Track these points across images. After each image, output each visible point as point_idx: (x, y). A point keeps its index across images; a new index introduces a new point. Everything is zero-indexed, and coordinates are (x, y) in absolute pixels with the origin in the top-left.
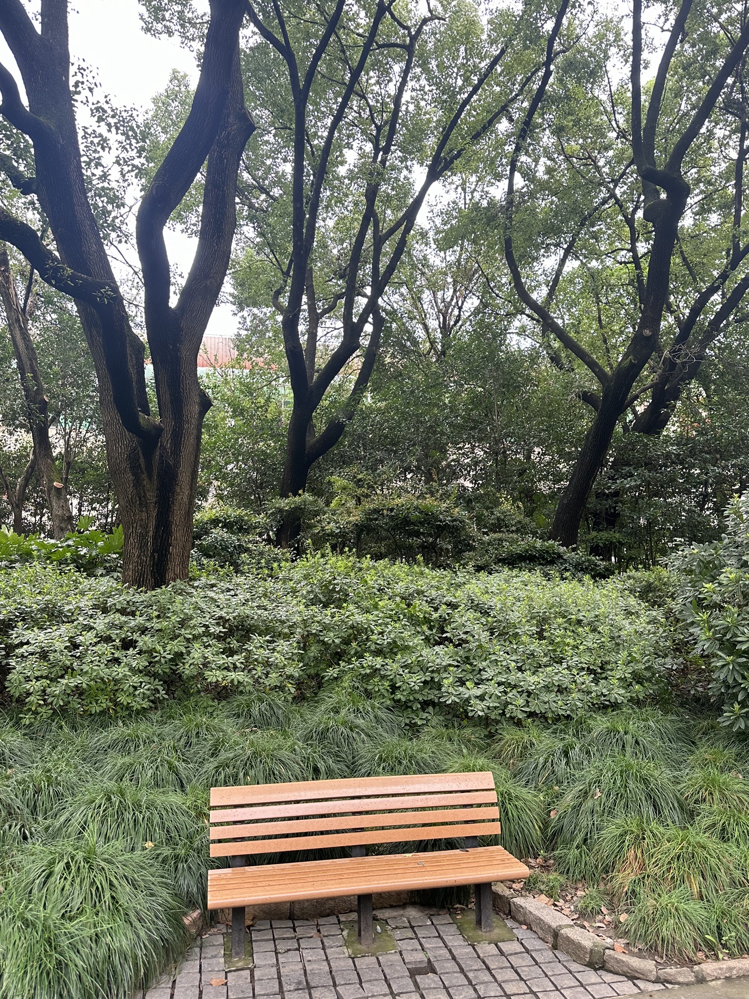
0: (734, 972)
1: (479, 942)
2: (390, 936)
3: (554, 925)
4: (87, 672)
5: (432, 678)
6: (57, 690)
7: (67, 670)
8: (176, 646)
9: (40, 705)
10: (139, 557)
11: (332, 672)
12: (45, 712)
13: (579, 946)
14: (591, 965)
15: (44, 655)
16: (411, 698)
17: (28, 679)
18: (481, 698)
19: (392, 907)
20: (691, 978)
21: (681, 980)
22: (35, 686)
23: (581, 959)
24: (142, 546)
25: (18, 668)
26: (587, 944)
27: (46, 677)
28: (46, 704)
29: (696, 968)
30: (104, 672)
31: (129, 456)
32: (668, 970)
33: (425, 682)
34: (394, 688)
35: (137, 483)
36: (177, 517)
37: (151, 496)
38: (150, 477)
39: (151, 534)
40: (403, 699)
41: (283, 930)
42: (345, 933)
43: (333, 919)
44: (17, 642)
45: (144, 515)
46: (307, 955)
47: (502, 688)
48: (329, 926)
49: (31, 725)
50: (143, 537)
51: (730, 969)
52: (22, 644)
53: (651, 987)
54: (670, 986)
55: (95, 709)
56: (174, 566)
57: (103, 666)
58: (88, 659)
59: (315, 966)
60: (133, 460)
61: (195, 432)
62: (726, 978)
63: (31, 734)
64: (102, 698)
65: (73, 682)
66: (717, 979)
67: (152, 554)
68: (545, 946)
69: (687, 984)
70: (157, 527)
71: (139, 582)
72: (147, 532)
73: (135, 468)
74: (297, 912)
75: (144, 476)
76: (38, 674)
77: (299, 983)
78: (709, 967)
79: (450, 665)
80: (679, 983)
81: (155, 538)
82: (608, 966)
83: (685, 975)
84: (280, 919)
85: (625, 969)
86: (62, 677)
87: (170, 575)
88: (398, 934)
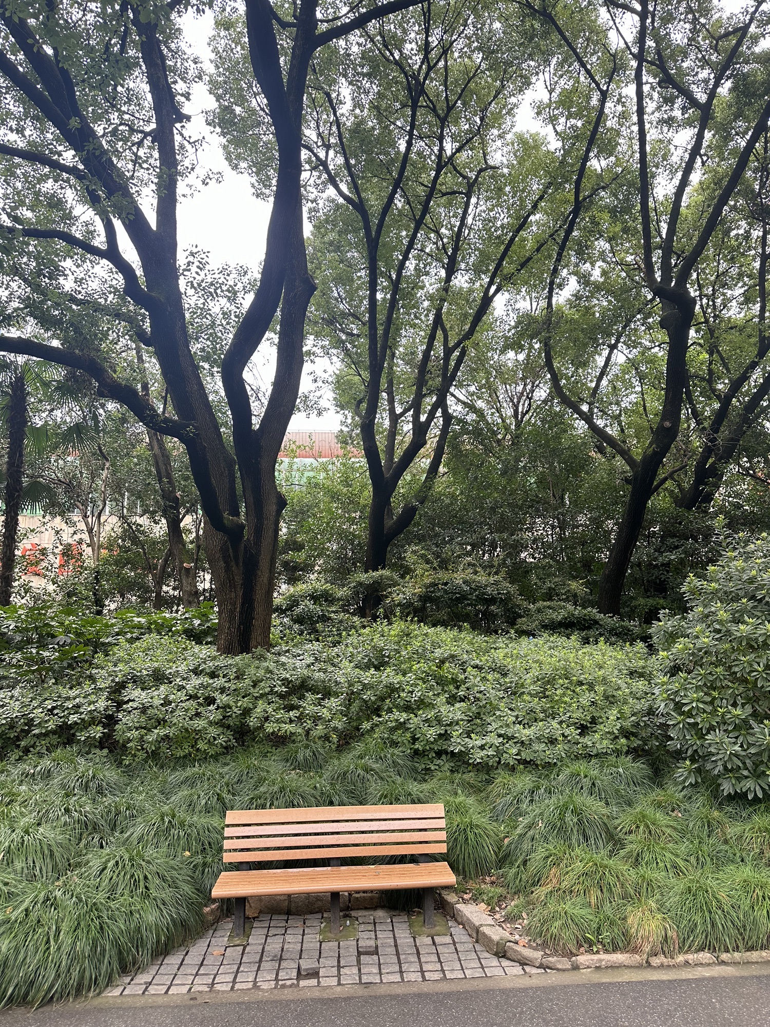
0: (603, 963)
1: (420, 935)
2: (354, 928)
3: (477, 924)
4: (175, 724)
5: (446, 731)
6: (150, 738)
7: (161, 722)
8: (245, 703)
9: (138, 750)
10: (229, 628)
11: (366, 726)
12: (141, 755)
13: (490, 939)
14: (496, 954)
15: (144, 710)
16: (428, 748)
17: (130, 729)
18: (482, 748)
19: (366, 908)
20: (568, 966)
21: (560, 967)
22: (135, 734)
23: (490, 948)
24: (231, 619)
25: (124, 720)
26: (496, 938)
27: (144, 728)
28: (143, 749)
29: (574, 958)
30: (188, 724)
31: (221, 548)
32: (550, 959)
33: (440, 735)
34: (414, 740)
35: (228, 569)
36: (259, 595)
37: (239, 579)
38: (237, 564)
39: (238, 610)
40: (421, 749)
41: (279, 920)
42: (323, 925)
43: (319, 915)
44: (126, 699)
45: (233, 594)
46: (289, 938)
47: (501, 740)
48: (314, 921)
49: (130, 764)
50: (232, 612)
51: (601, 960)
52: (130, 700)
53: (534, 971)
54: (548, 971)
55: (180, 753)
56: (256, 635)
57: (187, 719)
58: (177, 713)
59: (291, 946)
60: (224, 550)
61: (273, 526)
62: (596, 967)
63: (130, 772)
64: (186, 745)
65: (163, 732)
66: (588, 967)
67: (239, 626)
68: (470, 940)
69: (564, 970)
70: (243, 604)
71: (228, 650)
72: (235, 608)
73: (226, 558)
74: (293, 910)
75: (233, 563)
76: (137, 725)
77: (276, 956)
78: (583, 959)
79: (462, 720)
80: (558, 970)
81: (241, 613)
82: (508, 954)
83: (564, 963)
84: (280, 914)
85: (519, 957)
86: (156, 728)
87: (253, 643)
88: (362, 927)
